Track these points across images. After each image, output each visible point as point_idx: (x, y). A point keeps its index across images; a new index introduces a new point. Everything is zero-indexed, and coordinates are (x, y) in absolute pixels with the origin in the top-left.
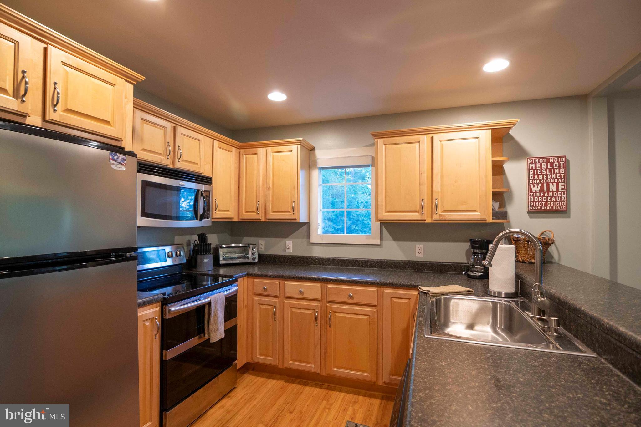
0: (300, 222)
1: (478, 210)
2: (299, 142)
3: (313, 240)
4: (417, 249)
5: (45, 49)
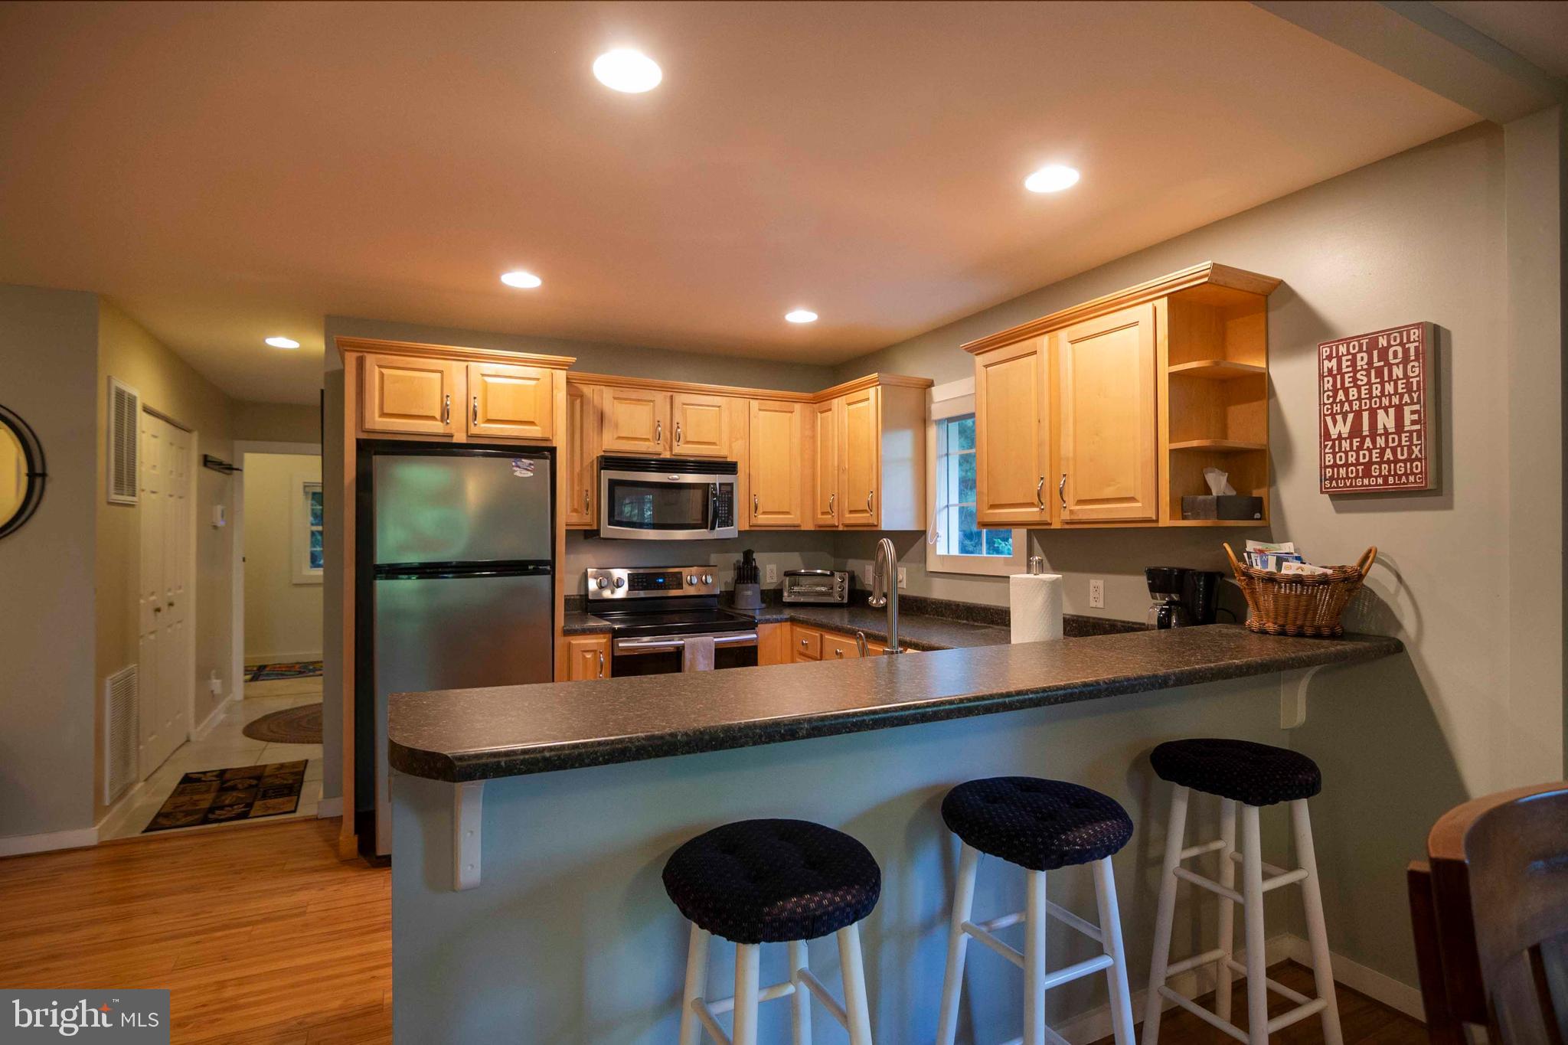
0: (883, 529)
1: (1138, 497)
2: (878, 381)
3: (933, 566)
4: (1091, 588)
5: (467, 367)
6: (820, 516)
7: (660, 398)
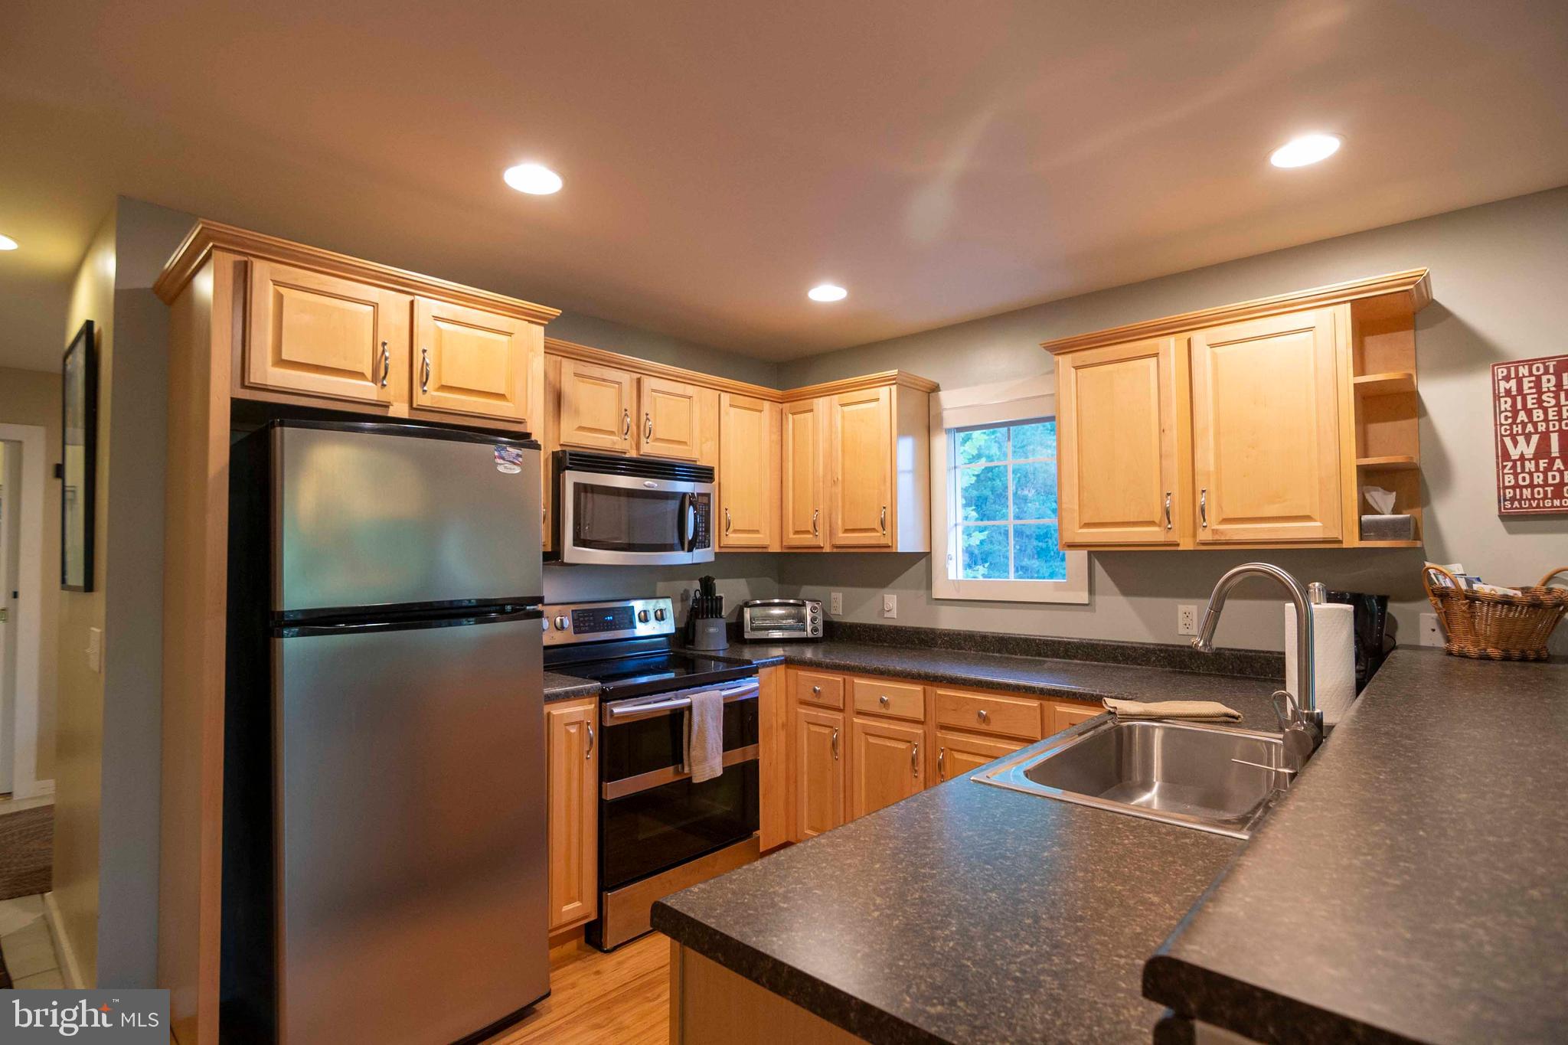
0: (899, 551)
1: (1316, 516)
2: (894, 379)
3: (939, 592)
4: (1180, 615)
5: (412, 303)
6: (791, 536)
7: (626, 378)
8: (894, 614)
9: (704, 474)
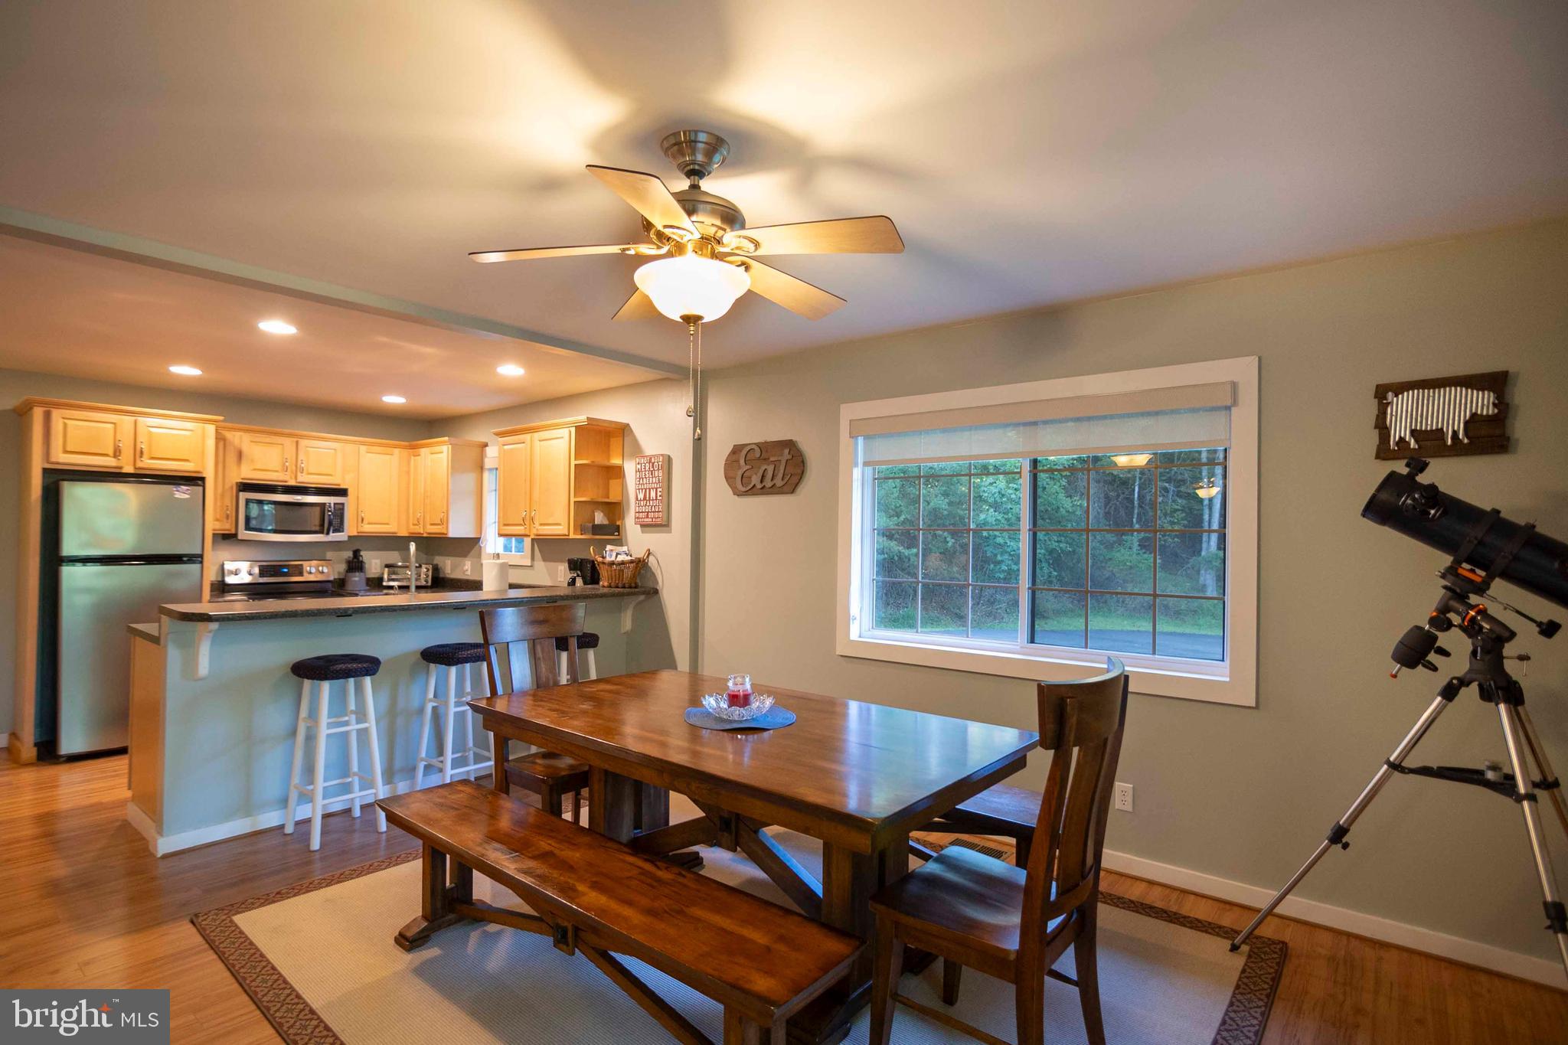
0: (451, 537)
1: (562, 523)
2: (448, 441)
3: (486, 559)
5: (136, 422)
6: (412, 527)
7: (288, 442)
8: (469, 573)
9: (343, 492)
